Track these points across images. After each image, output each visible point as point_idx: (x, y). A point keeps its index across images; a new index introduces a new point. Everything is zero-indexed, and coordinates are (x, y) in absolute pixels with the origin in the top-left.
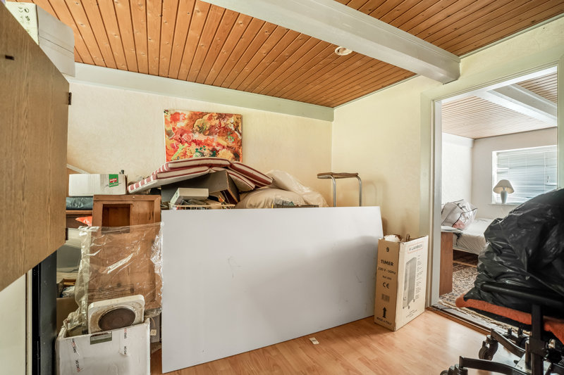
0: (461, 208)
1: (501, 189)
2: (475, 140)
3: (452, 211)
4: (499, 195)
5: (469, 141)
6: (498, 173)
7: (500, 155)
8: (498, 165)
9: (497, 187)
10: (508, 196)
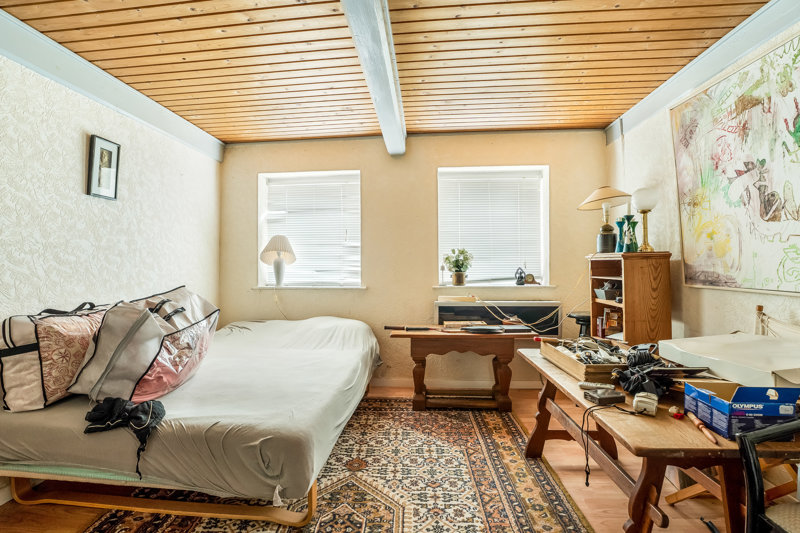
0: (168, 318)
1: (273, 256)
2: (227, 145)
3: (132, 334)
4: (271, 269)
5: (213, 144)
6: (270, 221)
7: (272, 185)
8: (269, 204)
9: (267, 250)
10: (287, 269)
